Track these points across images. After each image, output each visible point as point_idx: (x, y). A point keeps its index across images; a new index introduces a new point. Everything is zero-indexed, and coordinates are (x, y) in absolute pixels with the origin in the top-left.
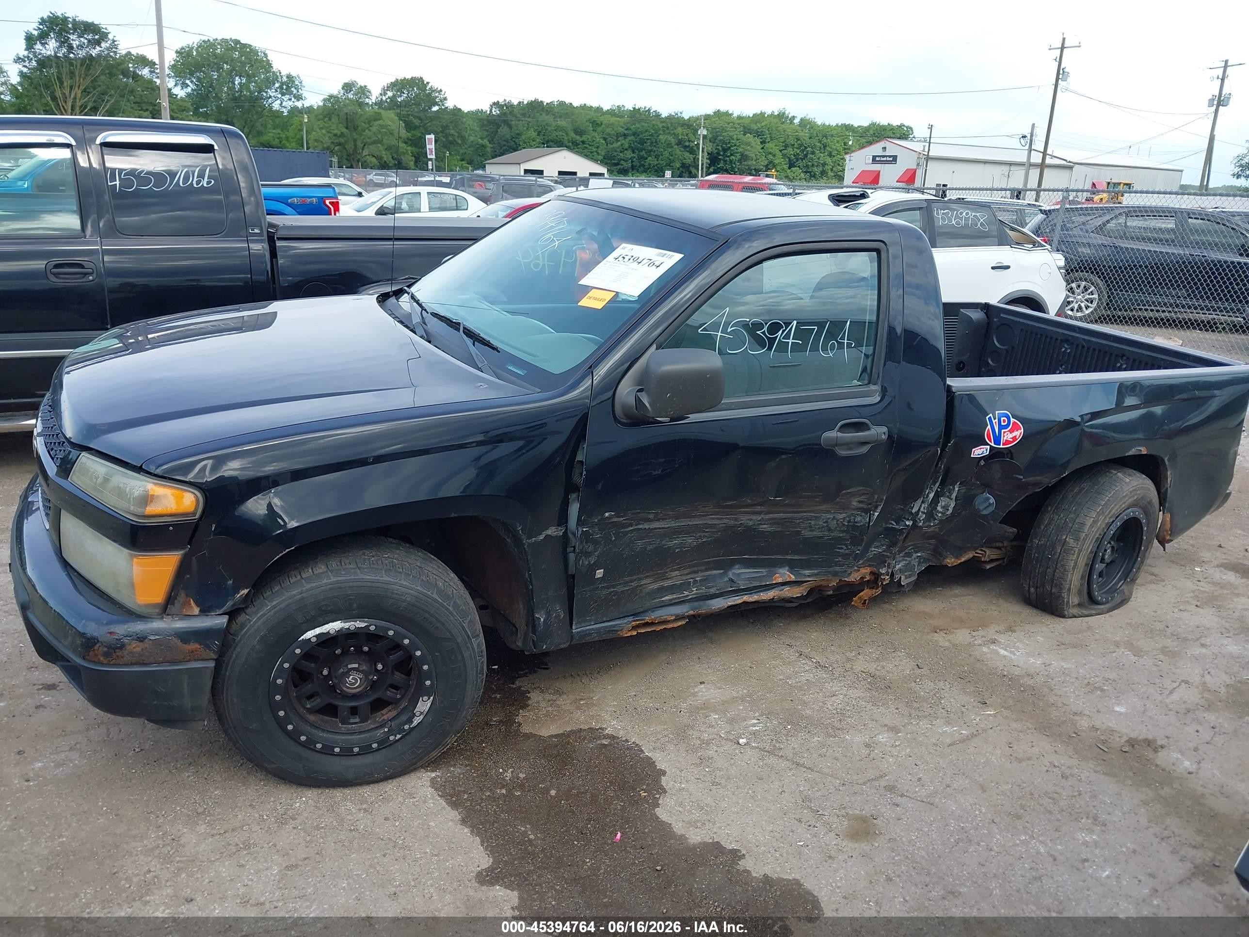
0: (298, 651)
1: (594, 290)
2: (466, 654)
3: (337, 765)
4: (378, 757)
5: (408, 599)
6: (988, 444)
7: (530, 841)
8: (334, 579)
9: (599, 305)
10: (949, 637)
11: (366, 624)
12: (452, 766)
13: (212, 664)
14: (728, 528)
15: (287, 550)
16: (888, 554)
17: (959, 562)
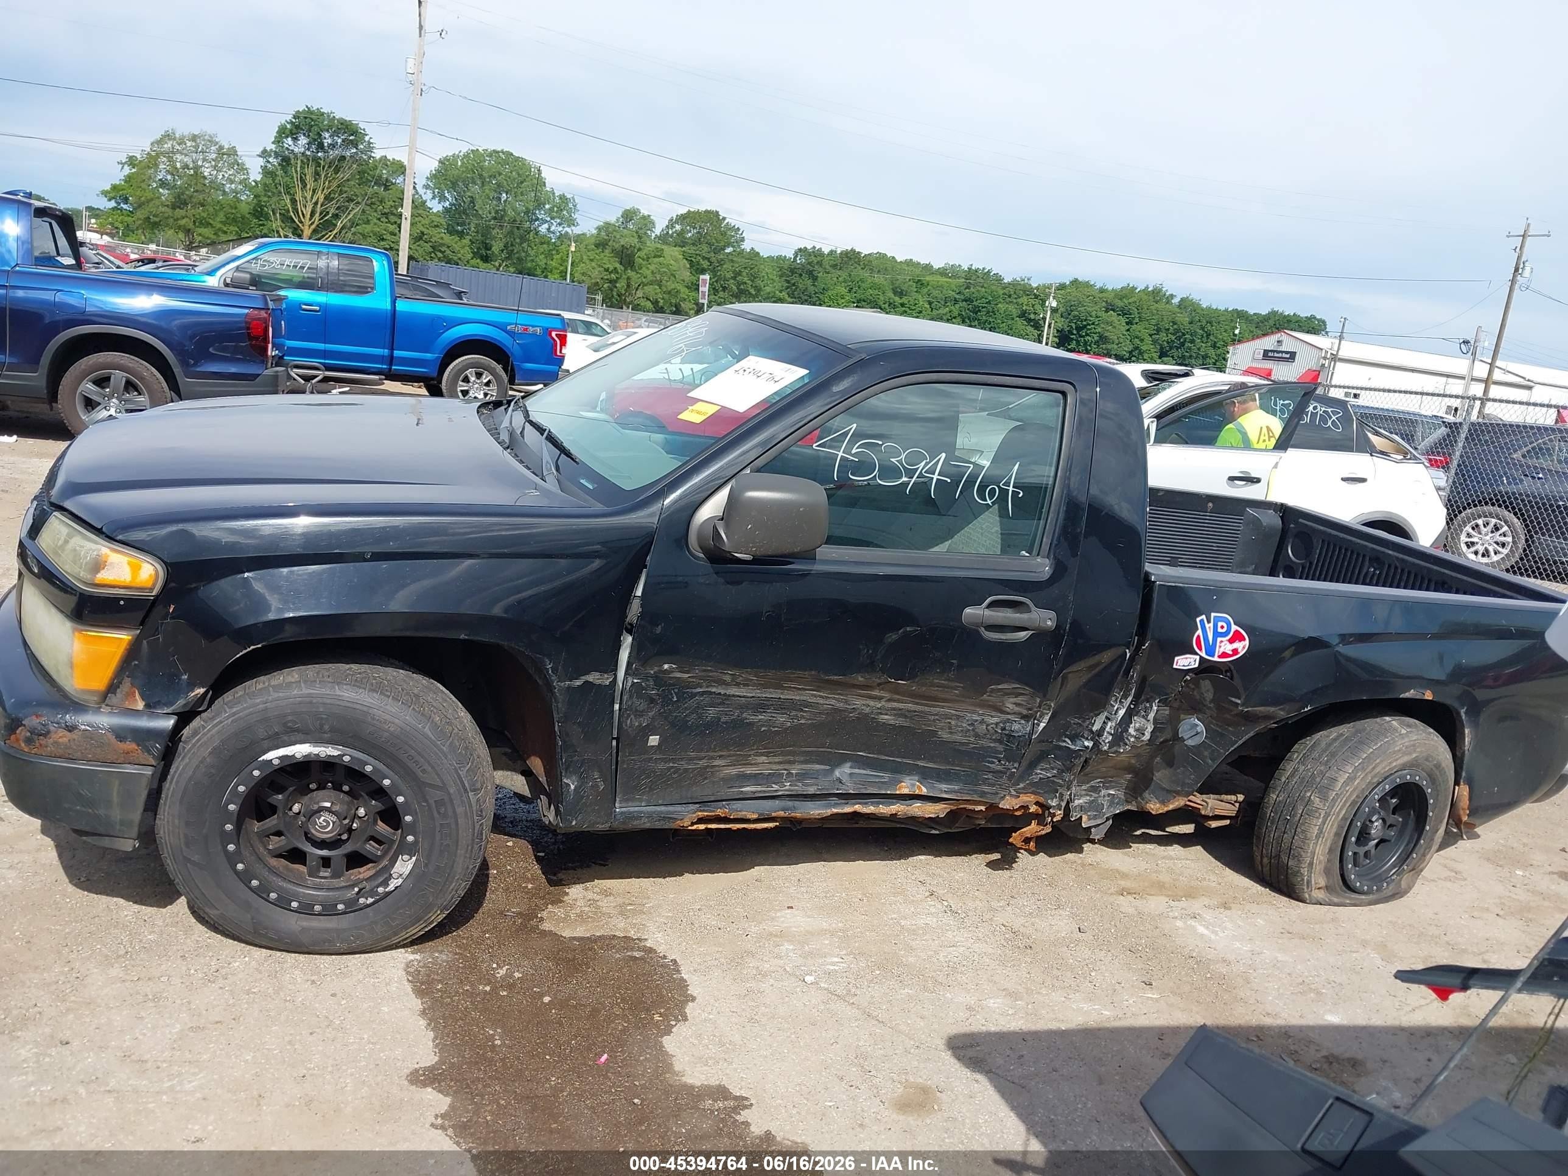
0: (256, 773)
1: (700, 403)
2: (460, 810)
3: (293, 923)
4: (344, 922)
5: (392, 729)
6: (1197, 654)
7: (494, 1046)
8: (305, 691)
9: (697, 419)
10: (1138, 903)
11: (339, 753)
12: (438, 951)
13: (148, 772)
14: (836, 710)
15: (252, 647)
16: (1060, 781)
17: (1166, 809)
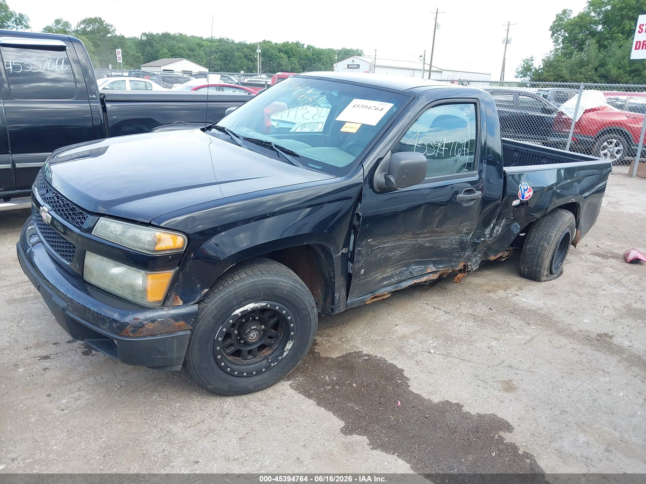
0: (231, 321)
1: (347, 123)
3: (244, 382)
4: (265, 375)
5: (287, 289)
6: (519, 199)
7: (357, 410)
8: (252, 280)
9: (354, 131)
10: (496, 294)
11: (266, 304)
12: (296, 377)
13: (189, 332)
14: (413, 245)
15: (231, 266)
16: (472, 255)
17: (496, 258)
